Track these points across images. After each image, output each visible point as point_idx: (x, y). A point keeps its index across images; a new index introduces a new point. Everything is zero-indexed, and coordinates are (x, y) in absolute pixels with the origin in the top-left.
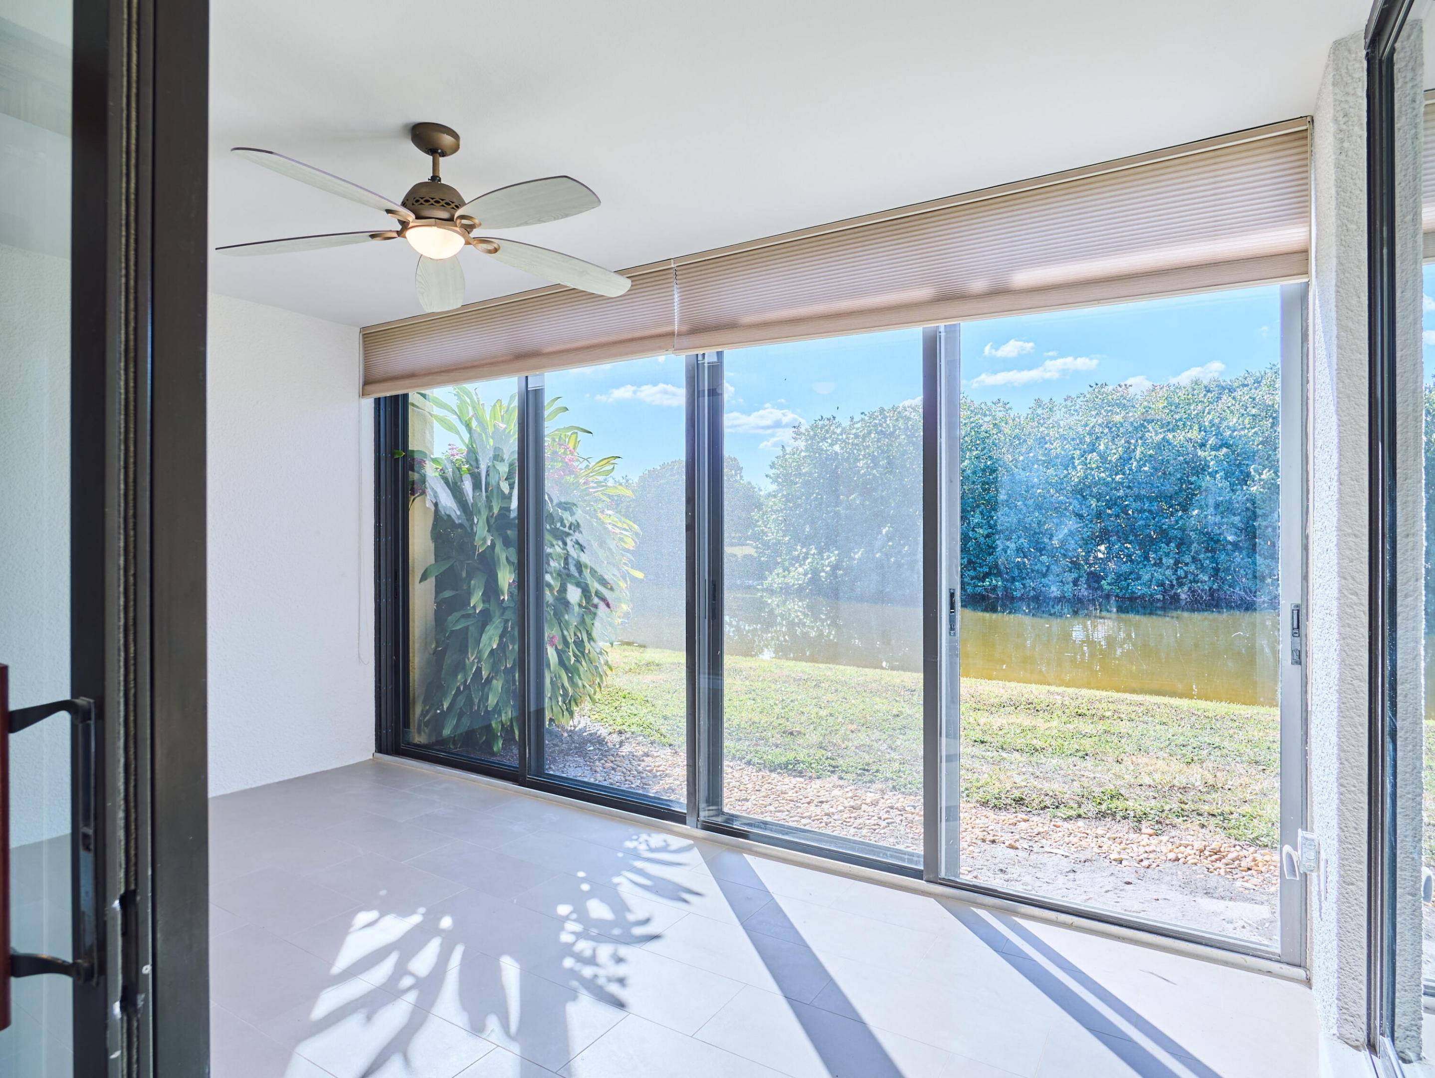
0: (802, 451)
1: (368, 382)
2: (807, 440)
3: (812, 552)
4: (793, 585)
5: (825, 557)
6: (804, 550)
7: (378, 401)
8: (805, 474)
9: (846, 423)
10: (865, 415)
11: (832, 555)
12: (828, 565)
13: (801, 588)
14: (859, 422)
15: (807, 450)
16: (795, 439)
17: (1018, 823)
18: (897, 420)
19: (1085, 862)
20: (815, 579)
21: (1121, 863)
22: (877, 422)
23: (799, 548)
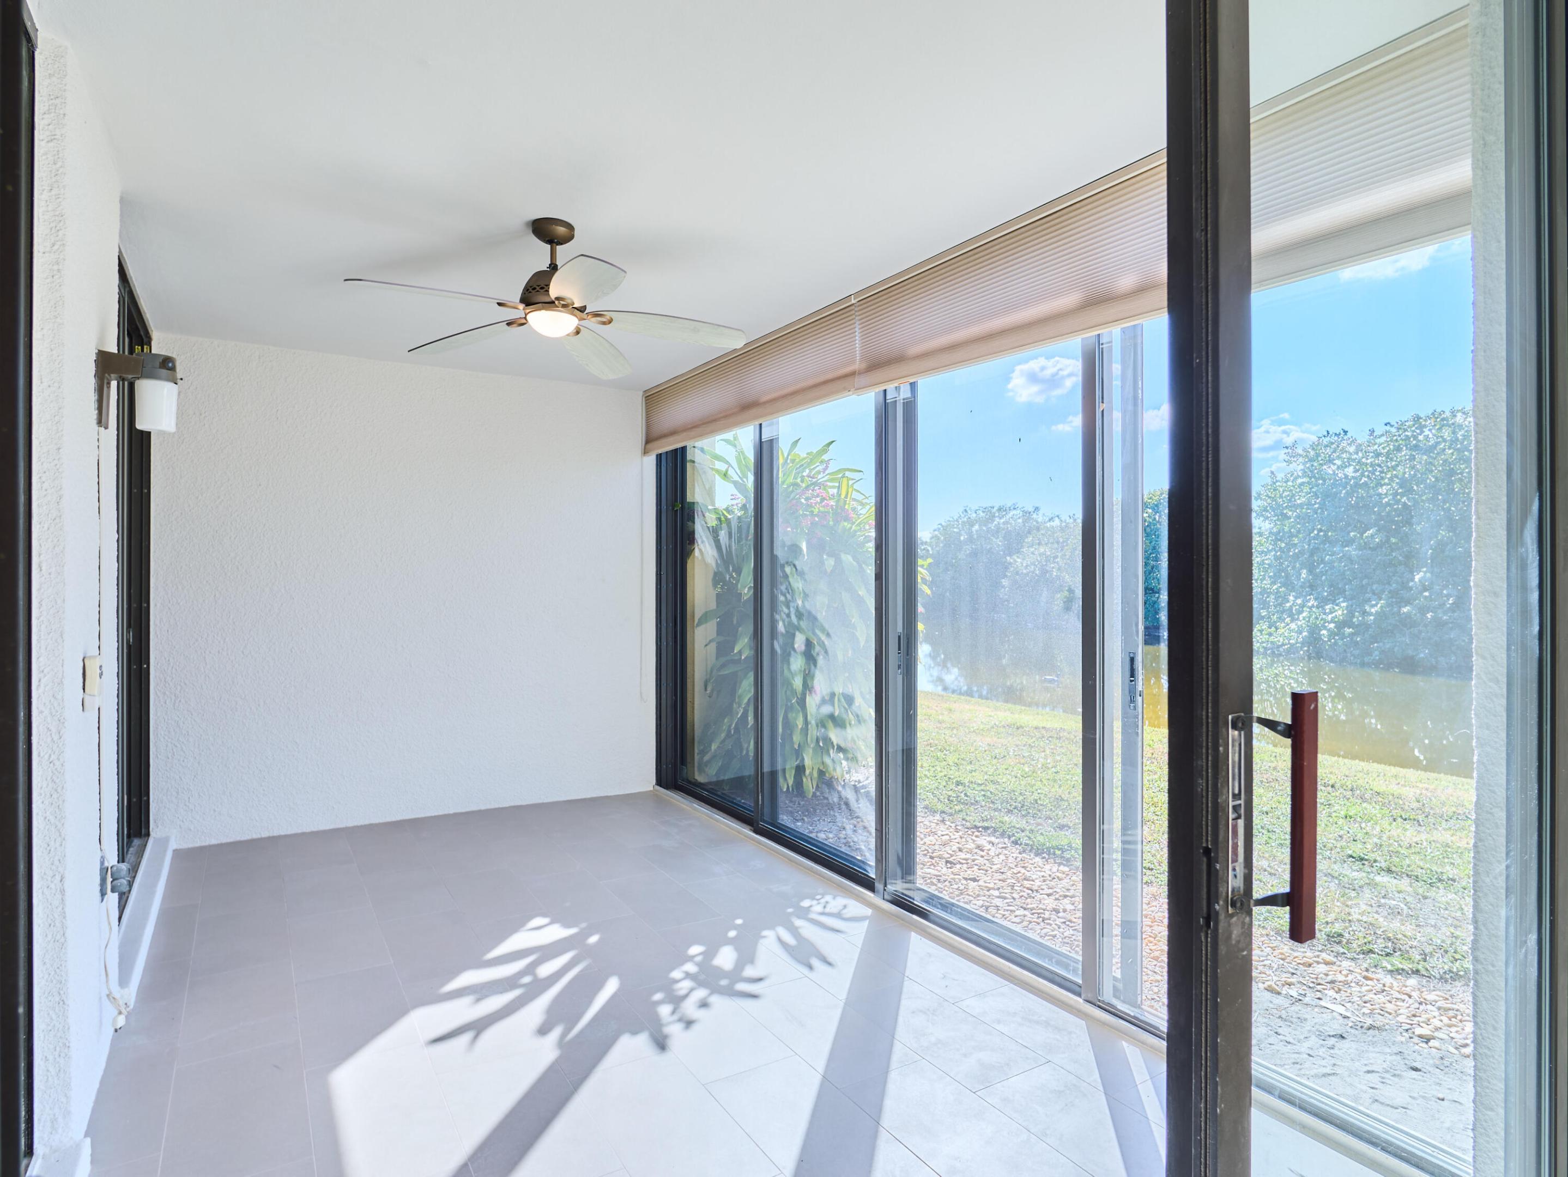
0: (1298, 477)
1: (650, 439)
2: (1304, 464)
3: (1310, 604)
4: (1283, 645)
5: (1327, 611)
6: (1299, 601)
7: (659, 457)
8: (1301, 506)
9: (1363, 438)
10: (1392, 426)
11: (1337, 608)
12: (1332, 621)
13: (1292, 649)
14: (1382, 435)
15: (1305, 474)
16: (1289, 462)
17: (1315, 965)
18: (1440, 429)
19: (1369, 1029)
20: (1313, 639)
21: (1427, 1043)
22: (1409, 434)
23: (1291, 598)
